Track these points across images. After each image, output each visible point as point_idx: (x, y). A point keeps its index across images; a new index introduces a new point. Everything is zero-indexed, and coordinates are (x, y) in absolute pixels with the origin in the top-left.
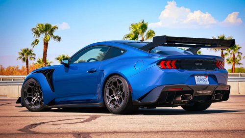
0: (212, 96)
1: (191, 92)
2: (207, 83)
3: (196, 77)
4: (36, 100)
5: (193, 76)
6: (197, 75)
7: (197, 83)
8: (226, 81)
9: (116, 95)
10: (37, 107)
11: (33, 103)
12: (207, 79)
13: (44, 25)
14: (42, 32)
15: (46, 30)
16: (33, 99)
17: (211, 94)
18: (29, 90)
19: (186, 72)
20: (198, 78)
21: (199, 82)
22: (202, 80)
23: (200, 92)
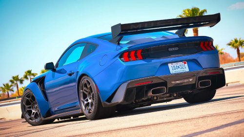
0: (195, 84)
1: (165, 84)
2: (187, 70)
3: (170, 65)
4: (35, 112)
5: (166, 64)
6: (171, 62)
7: (172, 71)
8: (218, 64)
9: (90, 99)
10: (37, 120)
11: (33, 116)
12: (186, 65)
13: (191, 9)
16: (33, 111)
17: (194, 83)
18: (28, 103)
19: (154, 61)
20: (173, 66)
21: (175, 71)
22: (179, 67)
23: (178, 82)
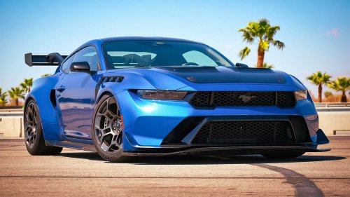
14: (254, 34)
15: (261, 32)
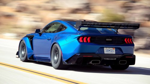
2: (114, 53)
12: (114, 50)
20: (106, 49)
21: (107, 52)
22: (110, 50)
23: (107, 59)
